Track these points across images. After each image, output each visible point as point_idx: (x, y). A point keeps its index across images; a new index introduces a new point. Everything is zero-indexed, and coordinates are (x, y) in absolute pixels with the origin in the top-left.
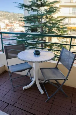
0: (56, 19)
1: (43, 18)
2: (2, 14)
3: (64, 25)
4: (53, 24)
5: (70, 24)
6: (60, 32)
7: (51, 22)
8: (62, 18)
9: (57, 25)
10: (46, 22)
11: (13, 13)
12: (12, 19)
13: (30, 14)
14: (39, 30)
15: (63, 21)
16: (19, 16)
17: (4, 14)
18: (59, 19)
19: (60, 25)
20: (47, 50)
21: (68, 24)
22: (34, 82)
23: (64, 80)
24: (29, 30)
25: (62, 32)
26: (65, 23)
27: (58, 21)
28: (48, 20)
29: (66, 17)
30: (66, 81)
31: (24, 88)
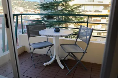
0: (72, 6)
1: (60, 6)
2: (16, 2)
3: (80, 12)
4: (69, 11)
5: (86, 11)
6: (77, 19)
7: (67, 9)
8: (78, 6)
9: (74, 12)
10: (63, 10)
11: (28, 1)
12: (27, 7)
13: (46, 2)
14: (55, 17)
15: (79, 9)
16: (34, 4)
17: (18, 2)
18: (75, 7)
19: (76, 12)
20: (64, 28)
21: (84, 12)
22: (55, 59)
23: (83, 53)
24: (45, 17)
25: (79, 19)
26: (81, 10)
27: (74, 8)
28: (64, 7)
29: (82, 5)
30: (85, 53)
31: (44, 64)
